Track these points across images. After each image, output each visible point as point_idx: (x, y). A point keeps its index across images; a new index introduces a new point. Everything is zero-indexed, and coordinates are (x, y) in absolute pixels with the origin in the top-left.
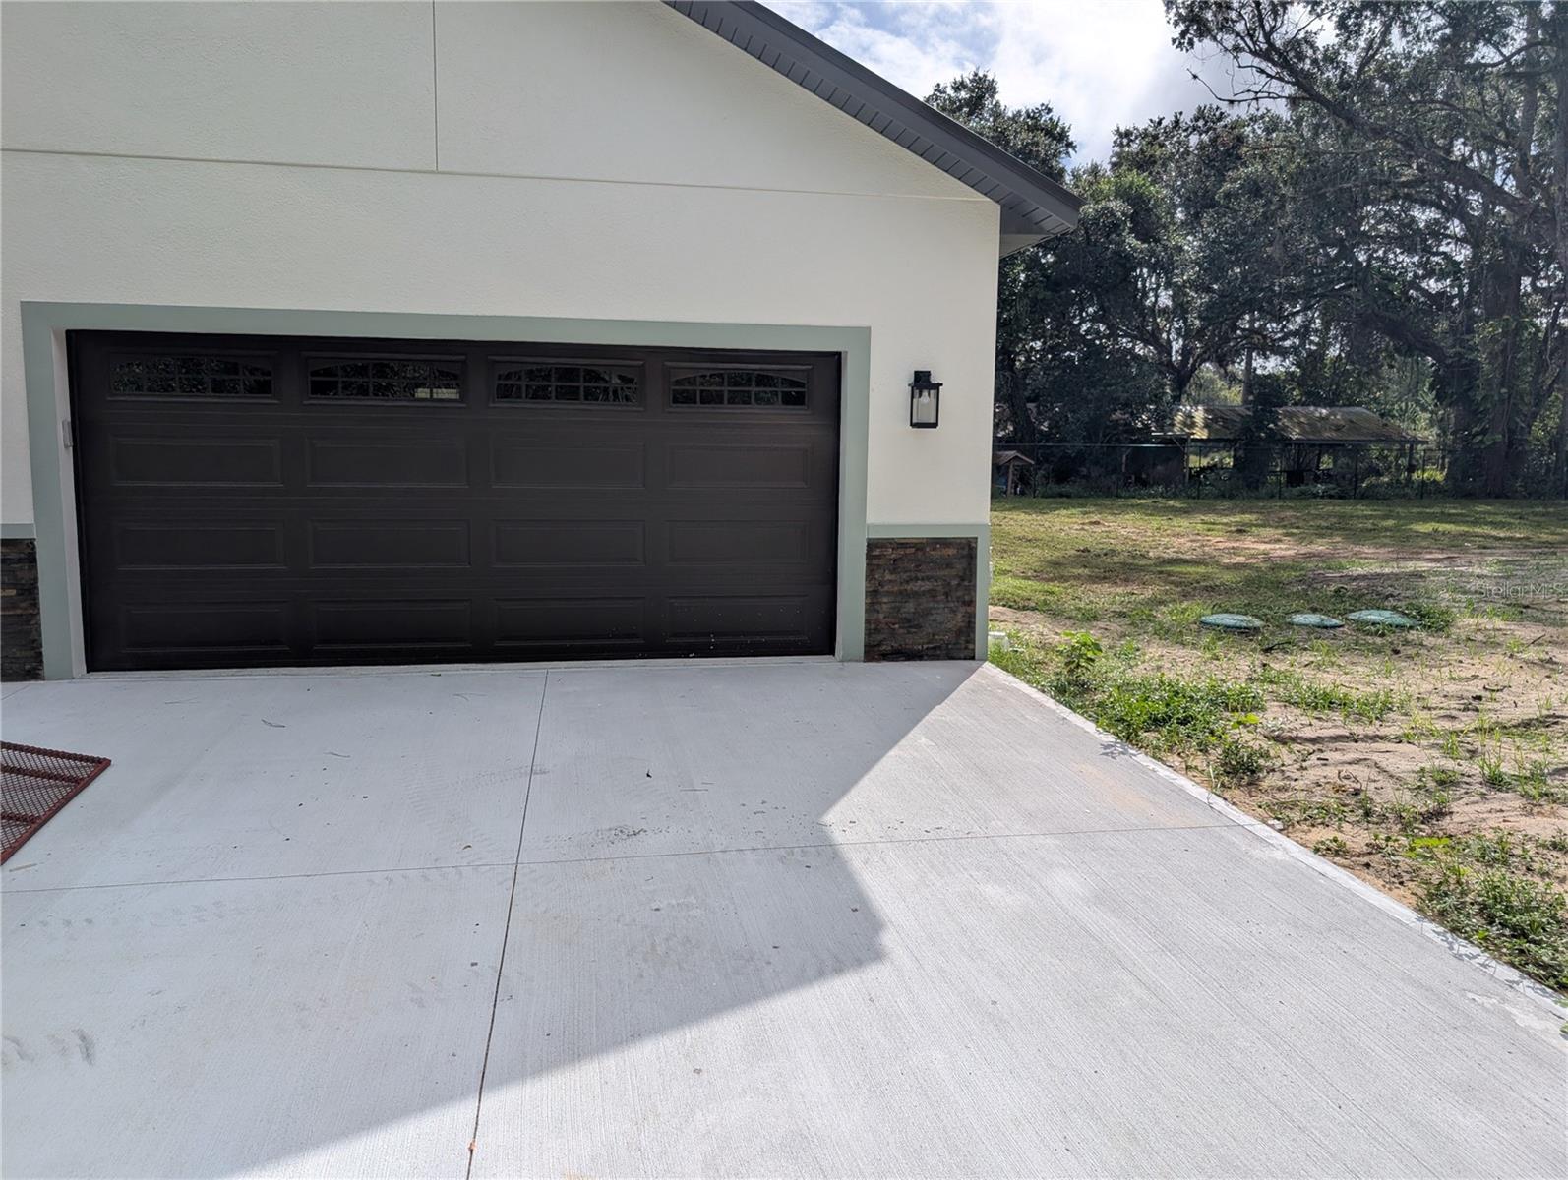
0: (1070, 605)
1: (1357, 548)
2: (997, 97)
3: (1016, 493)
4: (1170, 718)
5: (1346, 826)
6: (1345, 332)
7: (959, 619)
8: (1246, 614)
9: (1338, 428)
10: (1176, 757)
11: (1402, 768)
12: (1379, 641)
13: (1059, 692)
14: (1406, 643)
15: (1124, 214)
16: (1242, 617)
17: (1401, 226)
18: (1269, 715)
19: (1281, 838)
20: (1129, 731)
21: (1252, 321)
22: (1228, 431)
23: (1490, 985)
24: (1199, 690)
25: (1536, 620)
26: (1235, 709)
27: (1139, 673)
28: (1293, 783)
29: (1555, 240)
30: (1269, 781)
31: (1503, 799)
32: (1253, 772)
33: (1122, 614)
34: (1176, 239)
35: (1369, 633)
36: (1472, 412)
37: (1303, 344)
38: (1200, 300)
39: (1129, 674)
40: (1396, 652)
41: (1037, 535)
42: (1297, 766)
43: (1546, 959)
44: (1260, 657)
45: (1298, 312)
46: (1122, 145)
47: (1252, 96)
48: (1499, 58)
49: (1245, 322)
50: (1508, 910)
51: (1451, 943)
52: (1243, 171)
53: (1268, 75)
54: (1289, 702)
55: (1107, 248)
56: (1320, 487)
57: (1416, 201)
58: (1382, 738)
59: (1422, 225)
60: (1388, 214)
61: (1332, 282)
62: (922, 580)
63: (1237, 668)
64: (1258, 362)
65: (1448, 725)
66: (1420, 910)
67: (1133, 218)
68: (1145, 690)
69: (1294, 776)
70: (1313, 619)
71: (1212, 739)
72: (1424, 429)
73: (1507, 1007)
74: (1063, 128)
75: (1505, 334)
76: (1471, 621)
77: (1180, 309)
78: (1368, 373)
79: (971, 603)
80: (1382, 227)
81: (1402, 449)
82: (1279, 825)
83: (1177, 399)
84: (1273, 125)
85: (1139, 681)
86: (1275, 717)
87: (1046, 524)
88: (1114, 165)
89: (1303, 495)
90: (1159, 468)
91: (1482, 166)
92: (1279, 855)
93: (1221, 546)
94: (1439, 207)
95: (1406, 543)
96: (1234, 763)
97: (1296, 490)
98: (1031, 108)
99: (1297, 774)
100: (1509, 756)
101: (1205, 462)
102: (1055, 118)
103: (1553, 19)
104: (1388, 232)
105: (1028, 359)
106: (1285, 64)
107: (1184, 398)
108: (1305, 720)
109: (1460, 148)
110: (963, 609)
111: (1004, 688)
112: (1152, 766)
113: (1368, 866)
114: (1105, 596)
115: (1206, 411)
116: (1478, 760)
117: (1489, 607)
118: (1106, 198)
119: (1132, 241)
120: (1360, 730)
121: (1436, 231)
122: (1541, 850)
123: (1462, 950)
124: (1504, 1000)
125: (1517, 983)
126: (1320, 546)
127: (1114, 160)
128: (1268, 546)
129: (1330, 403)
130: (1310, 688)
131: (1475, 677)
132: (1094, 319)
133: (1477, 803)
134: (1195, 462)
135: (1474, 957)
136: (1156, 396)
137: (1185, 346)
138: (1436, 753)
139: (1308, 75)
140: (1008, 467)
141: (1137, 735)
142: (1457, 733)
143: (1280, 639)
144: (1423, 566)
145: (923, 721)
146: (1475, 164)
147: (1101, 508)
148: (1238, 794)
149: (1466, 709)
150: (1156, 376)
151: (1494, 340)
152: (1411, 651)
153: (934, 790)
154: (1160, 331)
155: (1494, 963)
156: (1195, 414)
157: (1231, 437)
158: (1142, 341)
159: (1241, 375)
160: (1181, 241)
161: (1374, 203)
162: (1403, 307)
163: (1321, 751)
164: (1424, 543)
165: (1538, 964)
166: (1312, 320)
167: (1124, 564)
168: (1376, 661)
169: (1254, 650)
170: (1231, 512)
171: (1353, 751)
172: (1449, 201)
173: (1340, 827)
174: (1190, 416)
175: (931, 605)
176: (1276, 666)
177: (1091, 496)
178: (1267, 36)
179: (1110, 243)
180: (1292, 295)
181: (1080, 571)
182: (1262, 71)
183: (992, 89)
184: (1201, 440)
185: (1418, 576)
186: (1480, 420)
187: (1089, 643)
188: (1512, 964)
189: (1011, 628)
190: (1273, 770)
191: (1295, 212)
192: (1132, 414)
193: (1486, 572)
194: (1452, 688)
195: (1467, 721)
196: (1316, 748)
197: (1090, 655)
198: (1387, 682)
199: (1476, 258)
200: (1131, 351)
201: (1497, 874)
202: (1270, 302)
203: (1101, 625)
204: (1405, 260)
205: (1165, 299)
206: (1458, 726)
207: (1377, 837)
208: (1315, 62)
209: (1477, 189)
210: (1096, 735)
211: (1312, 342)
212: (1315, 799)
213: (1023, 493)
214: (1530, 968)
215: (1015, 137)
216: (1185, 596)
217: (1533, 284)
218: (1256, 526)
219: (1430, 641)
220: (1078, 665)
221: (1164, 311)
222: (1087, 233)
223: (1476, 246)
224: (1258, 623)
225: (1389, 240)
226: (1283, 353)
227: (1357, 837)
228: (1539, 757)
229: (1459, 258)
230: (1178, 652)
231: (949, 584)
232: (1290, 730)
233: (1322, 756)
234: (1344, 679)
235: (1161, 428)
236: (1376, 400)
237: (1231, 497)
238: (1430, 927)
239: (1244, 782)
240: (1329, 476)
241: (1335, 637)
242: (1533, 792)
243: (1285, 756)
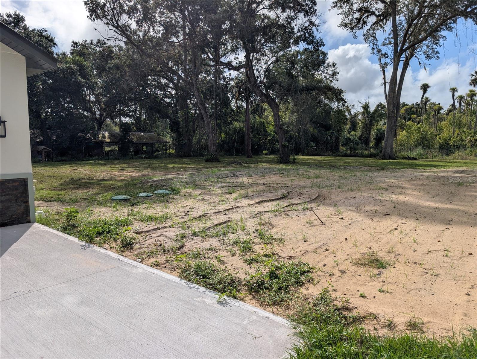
0: (67, 198)
1: (155, 172)
2: (25, 23)
3: (46, 160)
4: (104, 232)
5: (159, 256)
6: (146, 111)
7: (23, 208)
8: (125, 195)
9: (147, 139)
10: (106, 245)
11: (172, 235)
12: (163, 198)
13: (65, 230)
14: (170, 198)
15: (76, 69)
16: (124, 196)
17: (158, 83)
18: (134, 226)
19: (141, 264)
20: (90, 239)
21: (120, 107)
22: (115, 139)
23: (199, 294)
24: (113, 221)
25: (199, 188)
26: (124, 226)
27: (93, 218)
28: (143, 246)
29: (194, 90)
30: (136, 247)
31: (197, 239)
32: (131, 245)
33: (86, 199)
34: (94, 80)
35: (160, 197)
36: (179, 135)
37: (135, 114)
38: (104, 99)
39: (90, 219)
40: (167, 201)
41: (54, 175)
42: (144, 240)
43: (211, 282)
44: (131, 208)
45: (133, 105)
46: (74, 47)
47: (114, 39)
48: (177, 41)
49: (118, 107)
50: (202, 271)
51: (189, 285)
52: (113, 61)
53: (118, 34)
54: (140, 221)
55: (71, 80)
56: (143, 155)
57: (161, 76)
58: (166, 227)
59: (163, 83)
60: (154, 79)
61: (141, 97)
62: (5, 196)
63: (123, 213)
64: (123, 119)
65: (182, 220)
66: (180, 277)
67: (80, 71)
68: (95, 224)
69: (143, 244)
70: (144, 194)
71: (118, 237)
72: (168, 139)
73: (204, 299)
74: (52, 38)
75: (185, 114)
76: (185, 190)
77: (98, 102)
78: (154, 123)
79: (27, 202)
80: (153, 83)
81: (164, 144)
82: (140, 260)
83: (99, 129)
84: (121, 49)
85: (93, 221)
86: (137, 226)
87: (58, 171)
88: (71, 53)
89: (139, 158)
90: (95, 151)
91: (176, 70)
92: (141, 270)
93: (116, 174)
94: (167, 79)
95: (167, 170)
96: (125, 243)
97: (137, 157)
98: (39, 29)
99: (144, 243)
100: (197, 226)
101: (110, 149)
102: (49, 34)
103: (189, 33)
104: (155, 84)
105: (46, 115)
106: (122, 31)
107: (102, 129)
108: (145, 225)
109: (170, 64)
110: (24, 205)
111: (43, 231)
112: (99, 250)
113: (165, 267)
114: (80, 193)
115: (108, 133)
116: (190, 229)
117: (188, 186)
118: (70, 63)
119: (79, 78)
120: (160, 226)
121: (167, 86)
122: (207, 251)
123: (192, 286)
124: (203, 298)
125: (205, 291)
126: (145, 173)
127: (71, 51)
128: (130, 173)
129: (144, 132)
130: (145, 215)
131: (187, 206)
132: (69, 103)
133: (191, 241)
134: (106, 149)
135: (195, 287)
136: (92, 128)
137: (100, 113)
138: (180, 229)
139: (129, 36)
140: (42, 152)
141: (93, 240)
142: (184, 222)
143: (136, 202)
144: (172, 176)
145: (8, 250)
146: (174, 68)
147: (77, 165)
148: (127, 253)
149: (186, 215)
150: (92, 122)
151: (183, 116)
152: (171, 200)
153: (14, 277)
154: (92, 108)
155: (199, 287)
156: (105, 134)
157: (116, 141)
158: (86, 111)
159: (118, 122)
160: (96, 80)
161: (151, 76)
162: (160, 105)
163: (150, 234)
164: (172, 170)
165: (210, 284)
166: (137, 107)
167: (86, 182)
168: (163, 204)
169: (129, 206)
170: (119, 164)
171: (159, 233)
172: (169, 78)
173: (157, 257)
174: (104, 135)
175: (10, 205)
176: (135, 210)
177: (73, 160)
178: (117, 22)
179: (72, 78)
180: (131, 100)
181: (71, 186)
182: (116, 32)
183: (22, 19)
184: (108, 142)
185: (171, 179)
186: (181, 137)
187: (74, 211)
188: (204, 286)
189: (45, 209)
190: (137, 243)
191: (129, 76)
192: (85, 134)
193: (187, 177)
194: (182, 210)
195: (186, 218)
196: (148, 233)
197: (75, 215)
198: (166, 210)
199: (177, 94)
200: (83, 114)
201: (198, 260)
202: (125, 101)
203: (79, 204)
204: (160, 92)
205: (93, 98)
206: (185, 220)
207: (167, 257)
208: (131, 32)
209: (176, 75)
210: (79, 242)
211: (137, 114)
212: (150, 250)
213: (48, 160)
214: (208, 286)
215: (34, 38)
216: (106, 191)
217: (190, 102)
218: (127, 168)
219: (176, 197)
220: (71, 219)
221: (92, 102)
222: (64, 74)
223: (176, 90)
224: (129, 197)
225: (156, 87)
226: (130, 117)
227: (161, 259)
228: (204, 225)
229: (173, 93)
230: (105, 209)
231: (17, 196)
232: (141, 229)
233: (150, 236)
234: (155, 211)
235: (95, 138)
236: (156, 131)
237: (118, 159)
238: (183, 281)
239: (129, 249)
240: (146, 152)
241: (151, 199)
242: (203, 235)
243: (140, 238)
